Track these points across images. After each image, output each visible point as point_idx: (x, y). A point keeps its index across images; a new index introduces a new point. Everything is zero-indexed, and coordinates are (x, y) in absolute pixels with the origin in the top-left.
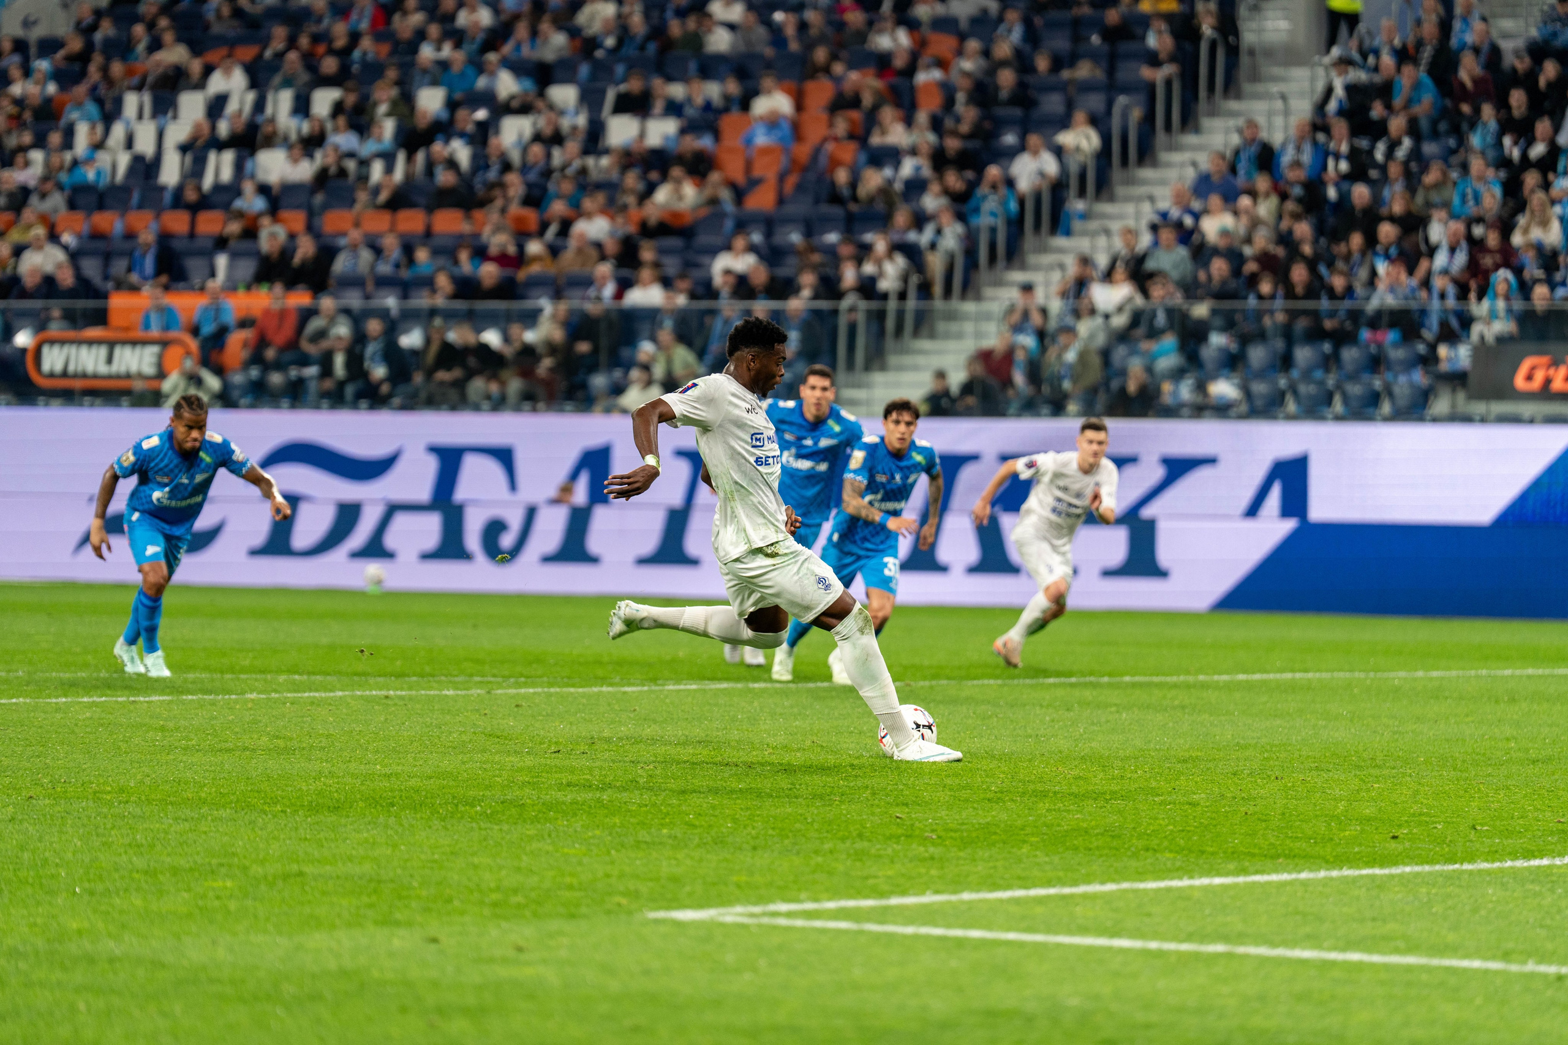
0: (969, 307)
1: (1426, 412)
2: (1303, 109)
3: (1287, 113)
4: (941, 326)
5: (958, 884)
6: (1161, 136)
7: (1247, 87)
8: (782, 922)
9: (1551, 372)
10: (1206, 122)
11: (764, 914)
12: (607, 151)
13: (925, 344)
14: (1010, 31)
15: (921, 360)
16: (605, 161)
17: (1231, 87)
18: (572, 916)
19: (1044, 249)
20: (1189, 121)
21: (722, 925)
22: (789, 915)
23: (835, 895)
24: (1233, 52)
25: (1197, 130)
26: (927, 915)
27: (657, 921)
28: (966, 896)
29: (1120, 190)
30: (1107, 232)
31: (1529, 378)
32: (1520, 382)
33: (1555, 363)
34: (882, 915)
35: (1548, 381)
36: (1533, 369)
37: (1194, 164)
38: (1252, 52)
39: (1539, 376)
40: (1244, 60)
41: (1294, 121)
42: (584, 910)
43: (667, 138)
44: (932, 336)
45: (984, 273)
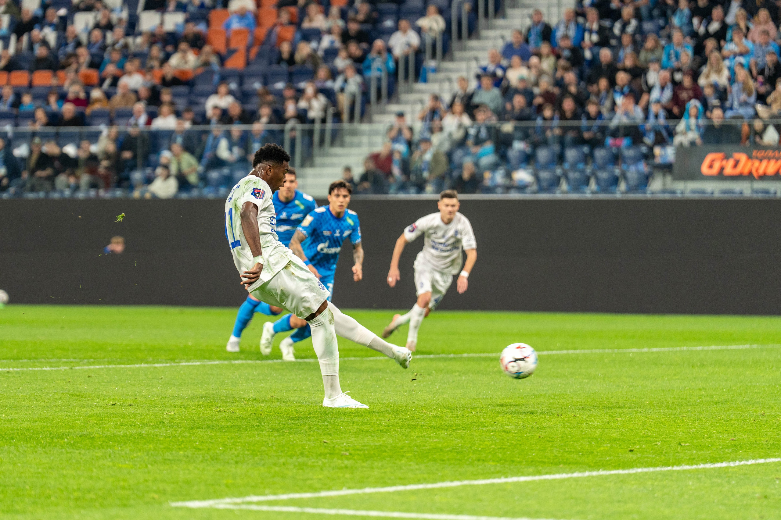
0: (365, 127)
1: (647, 188)
3: (560, 5)
4: (348, 139)
5: (362, 483)
6: (482, 21)
8: (254, 507)
9: (724, 162)
10: (510, 12)
11: (243, 503)
12: (140, 34)
13: (337, 150)
15: (335, 160)
16: (139, 40)
18: (125, 506)
19: (410, 91)
20: (499, 11)
21: (217, 510)
22: (259, 503)
23: (287, 490)
25: (504, 16)
26: (343, 502)
27: (177, 508)
28: (368, 490)
29: (457, 54)
30: (449, 80)
31: (711, 166)
32: (705, 169)
33: (727, 157)
34: (316, 503)
35: (722, 169)
36: (713, 161)
37: (503, 37)
39: (717, 166)
41: (564, 10)
42: (132, 502)
43: (177, 25)
44: (342, 145)
45: (373, 106)
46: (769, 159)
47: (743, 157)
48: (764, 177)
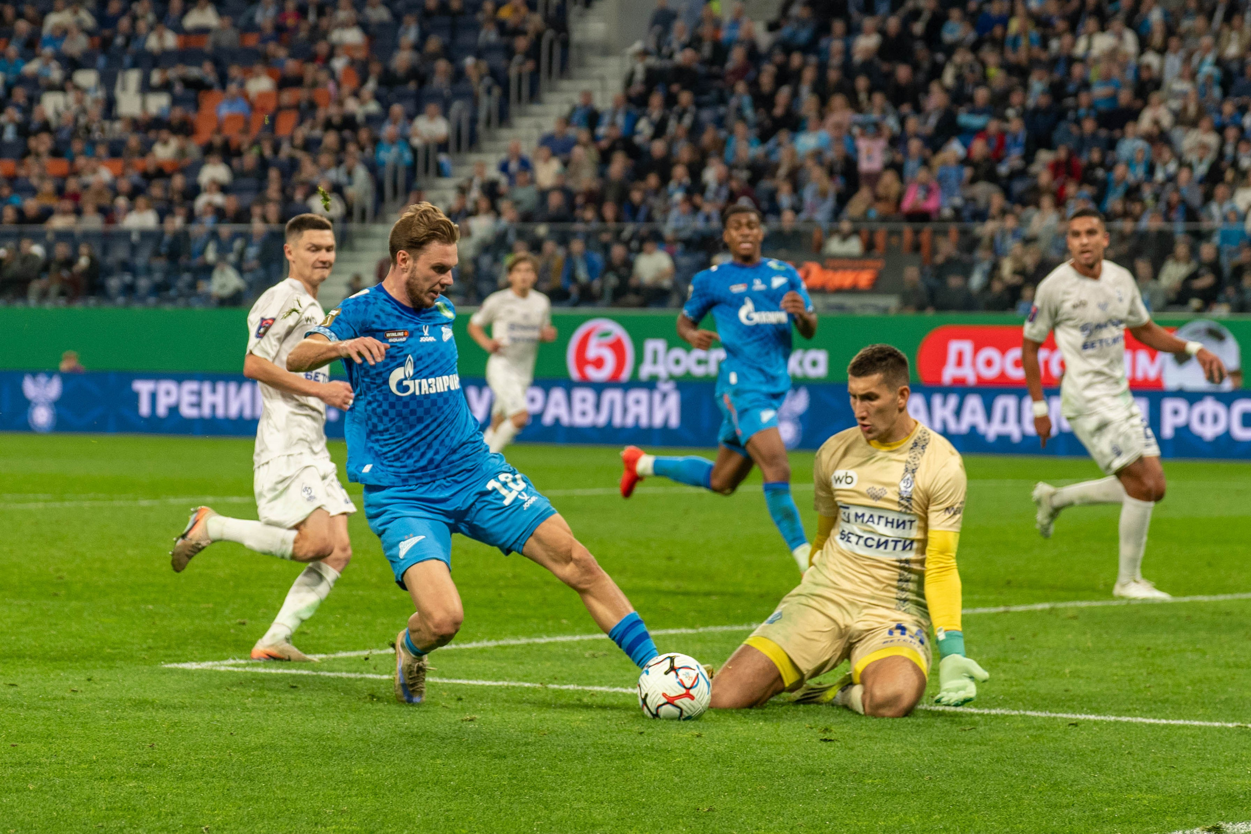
0: (380, 229)
2: (615, 87)
3: (604, 89)
4: (359, 243)
6: (514, 108)
7: (576, 71)
10: (547, 97)
12: (119, 118)
14: (407, 29)
16: (118, 126)
17: (565, 71)
18: (111, 668)
20: (534, 96)
21: (217, 673)
24: (566, 45)
25: (540, 102)
27: (171, 670)
29: (486, 145)
37: (540, 127)
38: (580, 47)
40: (573, 53)
43: (161, 109)
45: (388, 206)
46: (845, 268)
47: (814, 268)
48: (839, 291)
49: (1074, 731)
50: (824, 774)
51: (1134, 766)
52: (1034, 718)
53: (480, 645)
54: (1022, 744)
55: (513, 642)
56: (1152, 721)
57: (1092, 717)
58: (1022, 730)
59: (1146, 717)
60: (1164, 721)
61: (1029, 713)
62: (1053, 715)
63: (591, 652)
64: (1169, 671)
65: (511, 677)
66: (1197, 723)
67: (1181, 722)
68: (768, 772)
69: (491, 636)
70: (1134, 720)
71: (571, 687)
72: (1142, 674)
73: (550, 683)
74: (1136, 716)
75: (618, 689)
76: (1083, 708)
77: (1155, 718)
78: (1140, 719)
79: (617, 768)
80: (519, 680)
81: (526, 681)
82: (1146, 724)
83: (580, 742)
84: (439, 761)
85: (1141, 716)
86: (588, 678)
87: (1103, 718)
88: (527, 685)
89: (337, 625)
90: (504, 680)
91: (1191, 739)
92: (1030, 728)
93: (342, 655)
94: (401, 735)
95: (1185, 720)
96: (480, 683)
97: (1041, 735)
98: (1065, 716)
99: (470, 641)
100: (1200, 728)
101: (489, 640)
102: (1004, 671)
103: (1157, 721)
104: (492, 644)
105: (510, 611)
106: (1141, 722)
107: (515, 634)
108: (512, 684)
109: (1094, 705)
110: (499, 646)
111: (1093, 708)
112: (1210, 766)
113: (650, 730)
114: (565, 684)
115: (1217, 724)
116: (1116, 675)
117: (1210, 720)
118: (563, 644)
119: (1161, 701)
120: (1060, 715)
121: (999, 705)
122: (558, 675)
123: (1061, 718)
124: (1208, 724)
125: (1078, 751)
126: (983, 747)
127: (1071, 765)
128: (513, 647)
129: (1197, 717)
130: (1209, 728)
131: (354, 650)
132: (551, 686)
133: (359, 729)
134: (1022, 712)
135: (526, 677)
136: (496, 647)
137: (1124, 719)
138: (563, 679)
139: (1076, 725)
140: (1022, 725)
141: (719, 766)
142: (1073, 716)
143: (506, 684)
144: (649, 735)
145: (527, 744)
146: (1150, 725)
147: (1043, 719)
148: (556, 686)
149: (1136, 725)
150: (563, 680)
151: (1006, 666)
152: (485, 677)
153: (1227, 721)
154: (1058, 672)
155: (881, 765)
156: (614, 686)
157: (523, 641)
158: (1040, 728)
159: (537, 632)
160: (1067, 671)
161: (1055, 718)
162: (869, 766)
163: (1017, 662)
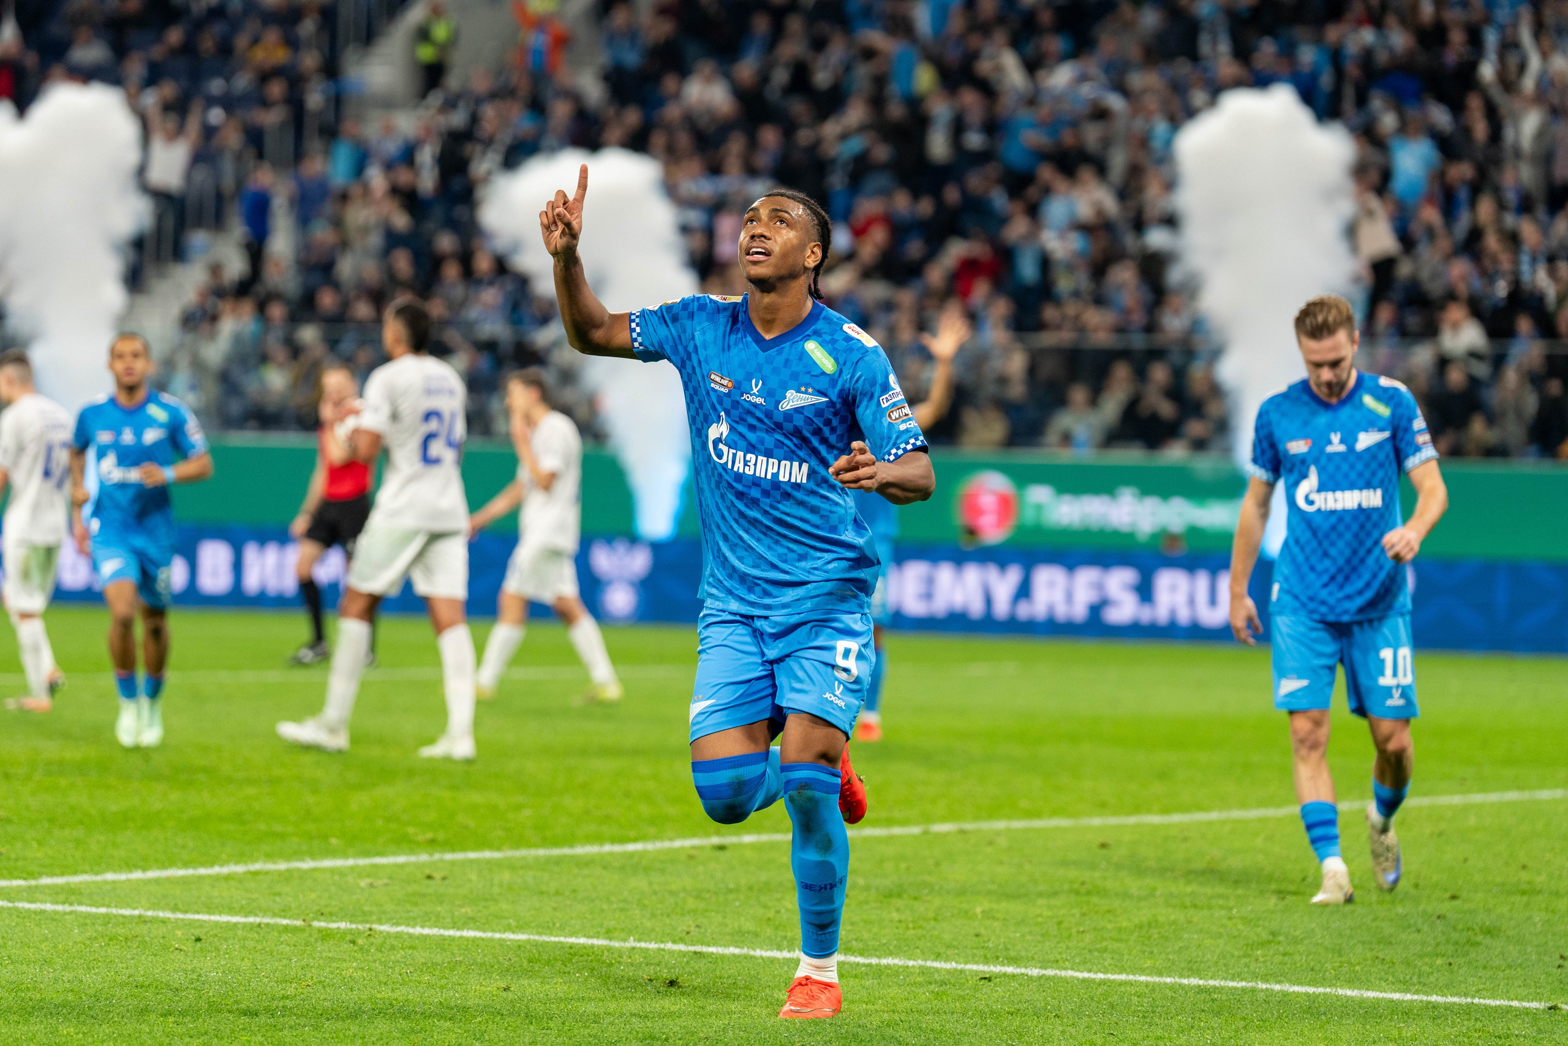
49: (986, 987)
50: (666, 1040)
51: (1063, 1032)
52: (937, 970)
53: (225, 870)
54: (921, 1003)
55: (270, 866)
56: (1086, 975)
57: (1010, 970)
58: (921, 984)
59: (1078, 970)
60: (1101, 976)
61: (929, 964)
62: (960, 967)
63: (368, 880)
64: (1109, 911)
65: (265, 911)
66: (1143, 978)
67: (1123, 977)
68: (595, 1037)
69: (241, 858)
70: (1063, 973)
71: (343, 925)
72: (1073, 915)
73: (314, 919)
74: (1066, 969)
75: (402, 929)
76: (997, 958)
77: (1090, 971)
78: (1070, 973)
79: (403, 1032)
80: (274, 915)
81: (284, 917)
82: (1078, 979)
83: (354, 995)
84: (171, 1019)
85: (1072, 969)
86: (364, 913)
87: (1023, 970)
88: (285, 922)
89: (40, 843)
90: (256, 915)
91: (1135, 999)
92: (931, 983)
93: (46, 881)
94: (123, 985)
95: (1128, 974)
96: (225, 918)
97: (943, 993)
98: (975, 967)
99: (212, 864)
100: (1147, 985)
101: (237, 863)
102: (898, 910)
103: (1092, 975)
104: (240, 869)
105: (263, 826)
106: (1072, 977)
107: (270, 857)
108: (266, 920)
109: (1012, 954)
110: (250, 872)
111: (1012, 959)
112: (1159, 1032)
113: (443, 982)
114: (334, 922)
115: (1168, 980)
116: (1040, 915)
117: (1160, 974)
118: (333, 871)
119: (1097, 950)
120: (969, 967)
121: (891, 954)
122: (326, 910)
123: (971, 971)
124: (1157, 979)
125: (992, 1012)
126: (870, 1006)
127: (983, 1031)
128: (267, 873)
129: (1142, 971)
130: (1159, 984)
131: (62, 874)
132: (316, 924)
133: (68, 975)
134: (920, 962)
135: (284, 912)
136: (245, 873)
137: (1050, 972)
138: (331, 914)
139: (989, 979)
140: (920, 979)
141: (532, 1028)
142: (986, 968)
143: (258, 920)
144: (442, 987)
145: (284, 997)
146: (1084, 980)
147: (948, 971)
148: (323, 924)
149: (1065, 980)
150: (331, 916)
151: (899, 903)
152: (231, 911)
153: (1181, 976)
154: (966, 912)
155: (740, 1029)
156: (398, 924)
157: (282, 866)
158: (943, 983)
159: (298, 855)
160: (978, 910)
161: (962, 971)
162: (724, 1029)
163: (915, 898)
